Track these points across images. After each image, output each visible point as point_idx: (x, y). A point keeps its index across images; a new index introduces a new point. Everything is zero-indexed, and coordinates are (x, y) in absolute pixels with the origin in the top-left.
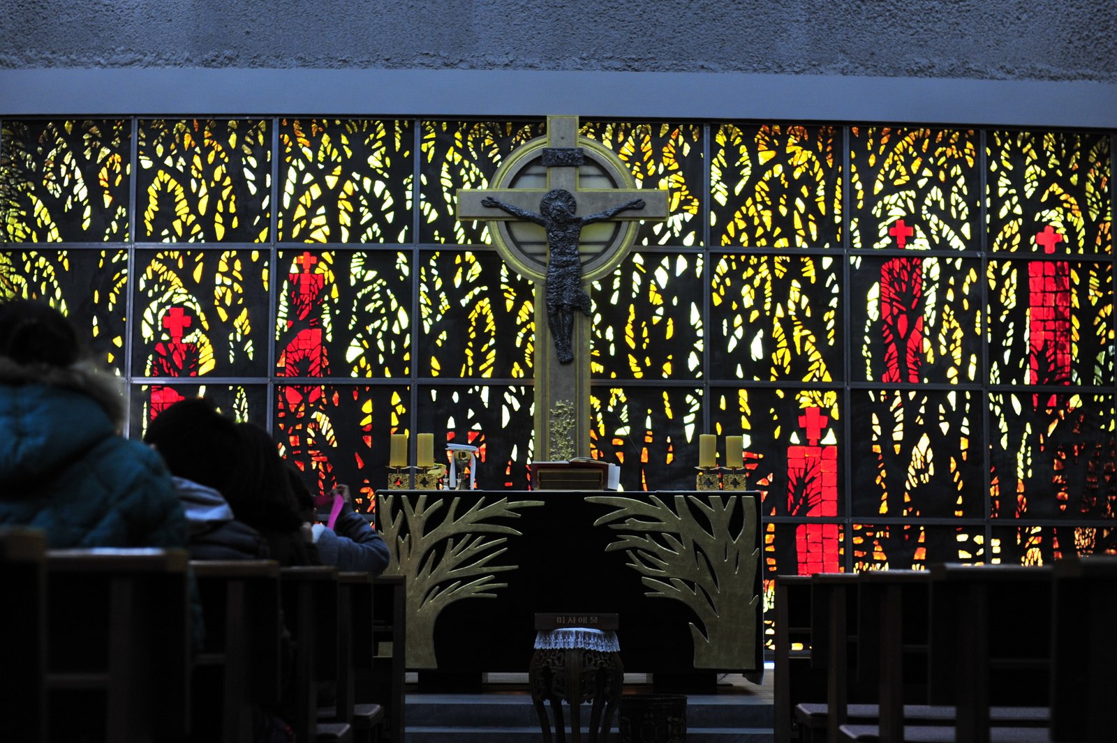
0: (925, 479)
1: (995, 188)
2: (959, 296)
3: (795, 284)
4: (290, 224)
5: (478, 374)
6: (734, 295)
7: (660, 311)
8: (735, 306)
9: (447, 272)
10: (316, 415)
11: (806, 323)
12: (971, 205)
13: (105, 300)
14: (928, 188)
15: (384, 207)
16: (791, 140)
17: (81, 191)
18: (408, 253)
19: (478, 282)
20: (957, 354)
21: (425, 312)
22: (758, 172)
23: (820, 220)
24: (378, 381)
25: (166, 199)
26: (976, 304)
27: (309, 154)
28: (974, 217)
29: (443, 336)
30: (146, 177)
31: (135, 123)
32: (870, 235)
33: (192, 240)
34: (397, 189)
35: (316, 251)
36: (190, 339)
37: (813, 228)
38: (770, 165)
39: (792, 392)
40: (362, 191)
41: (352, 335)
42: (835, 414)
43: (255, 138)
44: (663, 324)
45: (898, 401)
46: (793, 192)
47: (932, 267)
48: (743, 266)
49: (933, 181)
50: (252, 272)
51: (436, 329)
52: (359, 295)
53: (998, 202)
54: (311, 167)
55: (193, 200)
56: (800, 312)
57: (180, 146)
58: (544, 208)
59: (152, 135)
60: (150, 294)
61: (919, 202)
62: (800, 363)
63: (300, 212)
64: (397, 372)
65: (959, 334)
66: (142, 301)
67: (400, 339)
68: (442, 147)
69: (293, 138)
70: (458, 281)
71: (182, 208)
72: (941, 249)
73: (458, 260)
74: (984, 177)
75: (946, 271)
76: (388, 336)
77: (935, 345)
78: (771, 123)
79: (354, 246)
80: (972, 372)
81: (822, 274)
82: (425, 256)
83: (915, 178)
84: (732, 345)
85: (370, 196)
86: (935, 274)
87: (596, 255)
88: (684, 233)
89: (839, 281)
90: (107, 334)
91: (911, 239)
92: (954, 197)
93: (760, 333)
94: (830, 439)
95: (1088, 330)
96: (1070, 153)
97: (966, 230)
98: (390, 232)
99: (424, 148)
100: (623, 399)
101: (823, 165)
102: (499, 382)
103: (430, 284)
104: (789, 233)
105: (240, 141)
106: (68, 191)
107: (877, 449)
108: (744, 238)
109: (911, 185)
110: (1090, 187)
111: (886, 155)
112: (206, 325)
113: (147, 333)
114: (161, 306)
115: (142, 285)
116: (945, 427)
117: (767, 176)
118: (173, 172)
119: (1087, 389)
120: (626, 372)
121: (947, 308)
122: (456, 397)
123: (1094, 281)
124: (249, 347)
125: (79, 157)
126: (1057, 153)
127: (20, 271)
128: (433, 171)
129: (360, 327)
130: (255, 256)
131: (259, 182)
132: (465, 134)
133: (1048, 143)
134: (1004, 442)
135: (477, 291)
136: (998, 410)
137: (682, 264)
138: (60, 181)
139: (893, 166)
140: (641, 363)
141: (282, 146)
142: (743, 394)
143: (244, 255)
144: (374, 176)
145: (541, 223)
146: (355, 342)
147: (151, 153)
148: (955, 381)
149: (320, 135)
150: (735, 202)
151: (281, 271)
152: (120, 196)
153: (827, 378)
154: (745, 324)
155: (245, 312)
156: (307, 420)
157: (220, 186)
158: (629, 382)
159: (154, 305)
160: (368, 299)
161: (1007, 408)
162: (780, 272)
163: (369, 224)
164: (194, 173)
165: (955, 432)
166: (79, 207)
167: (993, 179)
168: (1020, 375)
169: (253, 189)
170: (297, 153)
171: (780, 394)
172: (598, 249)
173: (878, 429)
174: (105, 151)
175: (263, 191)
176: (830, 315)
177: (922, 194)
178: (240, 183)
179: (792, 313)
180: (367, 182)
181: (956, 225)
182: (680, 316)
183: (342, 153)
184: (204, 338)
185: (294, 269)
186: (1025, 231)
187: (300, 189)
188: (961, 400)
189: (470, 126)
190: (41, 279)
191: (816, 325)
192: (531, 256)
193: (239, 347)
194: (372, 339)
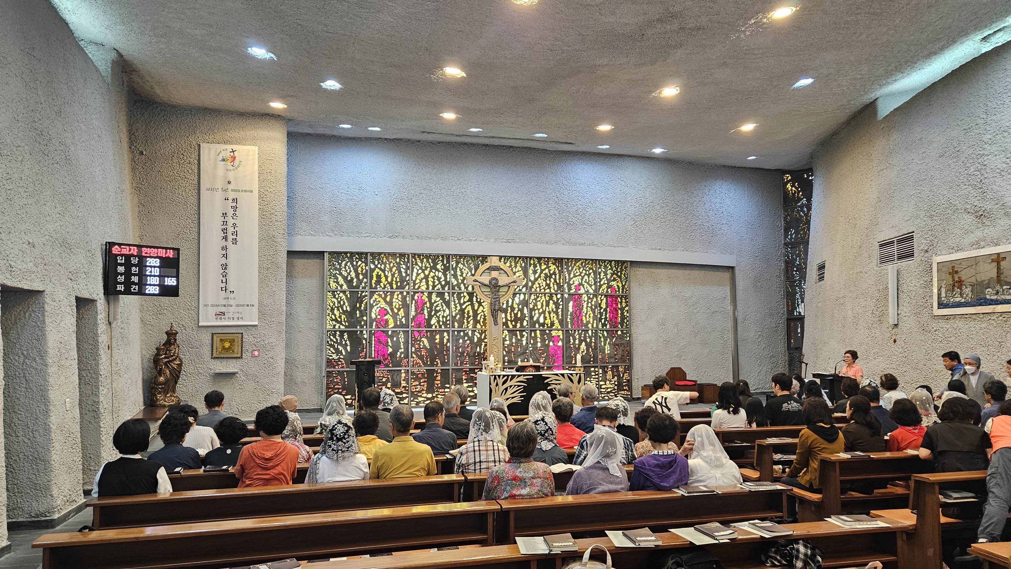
0: (584, 354)
1: (600, 276)
2: (592, 305)
3: (551, 302)
4: (415, 284)
5: (468, 327)
6: (535, 305)
7: (517, 309)
8: (536, 308)
9: (459, 299)
10: (423, 339)
11: (554, 312)
12: (594, 280)
13: (361, 306)
14: (584, 276)
15: (441, 280)
16: (550, 263)
17: (353, 274)
18: (449, 293)
19: (468, 301)
20: (591, 320)
21: (454, 310)
22: (542, 271)
23: (557, 284)
24: (440, 329)
25: (379, 277)
26: (596, 307)
27: (420, 264)
28: (595, 283)
29: (458, 316)
30: (372, 271)
31: (369, 254)
32: (570, 289)
33: (386, 289)
34: (445, 276)
35: (422, 292)
36: (386, 317)
37: (556, 286)
38: (545, 269)
39: (550, 331)
40: (435, 275)
41: (433, 316)
42: (561, 337)
43: (404, 259)
44: (517, 313)
45: (577, 333)
46: (550, 277)
47: (585, 297)
48: (538, 297)
49: (586, 274)
50: (404, 298)
51: (456, 315)
52: (435, 305)
53: (601, 280)
54: (421, 268)
55: (386, 277)
56: (553, 309)
57: (382, 261)
58: (490, 282)
59: (374, 258)
60: (374, 304)
61: (582, 280)
62: (552, 324)
63: (418, 281)
64: (446, 327)
65: (592, 315)
66: (372, 306)
67: (446, 317)
68: (457, 263)
69: (416, 259)
70: (462, 301)
71: (383, 279)
72: (587, 292)
73: (462, 295)
74: (598, 273)
75: (589, 298)
76: (443, 317)
77: (586, 317)
78: (545, 258)
79: (433, 291)
80: (595, 326)
81: (558, 299)
82: (453, 293)
83: (581, 273)
84: (535, 319)
85: (438, 277)
86: (586, 299)
87: (504, 295)
88: (522, 288)
89: (562, 301)
90: (362, 316)
91: (579, 290)
92: (591, 278)
93: (543, 315)
94: (560, 344)
95: (622, 313)
96: (618, 267)
97: (593, 287)
98: (443, 287)
99: (453, 263)
100: (507, 333)
101: (558, 269)
102: (474, 329)
103: (454, 302)
104: (550, 288)
105: (400, 260)
106: (349, 274)
107: (572, 346)
108: (538, 289)
109: (580, 275)
110: (623, 276)
111: (574, 267)
112: (391, 314)
113: (373, 316)
114: (378, 308)
115: (372, 302)
116: (588, 340)
117: (544, 272)
118: (380, 269)
119: (622, 329)
120: (508, 326)
121: (589, 308)
122: (462, 334)
123: (624, 301)
124: (403, 320)
125: (352, 264)
126: (615, 267)
127: (334, 297)
128: (455, 269)
129: (435, 314)
130: (405, 294)
131: (406, 272)
132: (464, 259)
133: (613, 263)
134: (603, 344)
135: (467, 304)
136: (601, 335)
137: (522, 296)
138: (346, 271)
139: (576, 270)
140: (511, 324)
141: (412, 262)
142: (538, 332)
143: (401, 293)
144: (439, 271)
145: (490, 287)
146: (434, 318)
147: (374, 263)
148: (591, 328)
149: (423, 259)
150: (536, 279)
151: (413, 298)
152: (365, 276)
153: (559, 327)
154: (539, 313)
155: (402, 310)
156: (420, 341)
157: (394, 273)
158: (508, 329)
159: (375, 307)
160: (437, 306)
161: (603, 335)
162: (547, 298)
163: (438, 285)
164: (387, 269)
165: (591, 341)
166: (352, 279)
167: (600, 273)
168: (606, 325)
169: (404, 274)
170: (417, 264)
171: (547, 332)
172: (504, 293)
173: (572, 341)
174: (360, 263)
175: (407, 275)
176: (560, 310)
178: (400, 272)
179: (551, 310)
180: (437, 273)
181: (591, 286)
182: (521, 310)
183: (430, 264)
184: (390, 317)
185: (416, 298)
186: (608, 288)
187: (418, 275)
188: (592, 333)
189: (465, 257)
190: (341, 300)
191: (557, 313)
192: (486, 295)
193: (400, 320)
194: (438, 318)
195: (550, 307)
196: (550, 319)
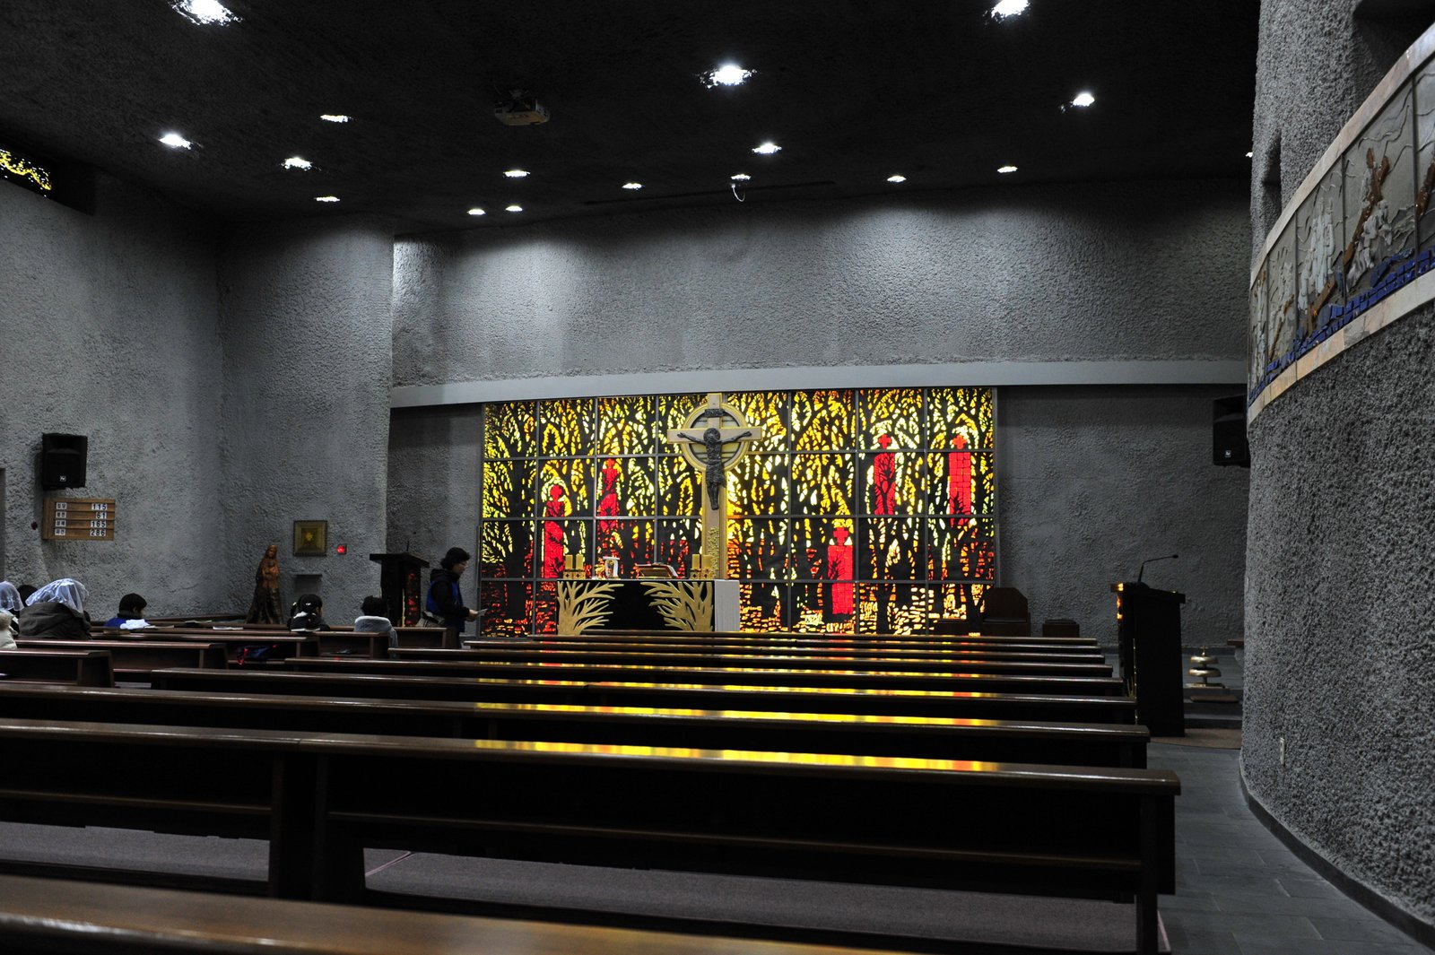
0: (896, 561)
1: (932, 418)
2: (914, 471)
3: (832, 468)
4: (602, 446)
5: (684, 514)
6: (803, 473)
7: (768, 482)
8: (803, 479)
9: (671, 466)
10: (614, 534)
11: (838, 487)
12: (920, 426)
13: (527, 483)
14: (898, 419)
15: (643, 437)
16: (830, 398)
17: (517, 435)
18: (654, 458)
19: (685, 471)
20: (912, 500)
21: (661, 485)
22: (814, 414)
23: (845, 436)
24: (640, 518)
25: (552, 437)
26: (922, 475)
27: (610, 413)
28: (922, 431)
29: (669, 496)
30: (543, 427)
31: (539, 403)
32: (869, 442)
33: (562, 455)
34: (649, 429)
35: (614, 459)
36: (561, 500)
37: (841, 440)
38: (820, 411)
39: (830, 520)
40: (633, 430)
41: (629, 497)
42: (851, 530)
43: (588, 408)
44: (769, 489)
45: (882, 523)
46: (831, 423)
47: (900, 457)
48: (808, 459)
49: (901, 415)
50: (587, 469)
51: (666, 493)
52: (632, 478)
53: (933, 425)
54: (612, 420)
55: (562, 437)
56: (834, 482)
57: (557, 413)
58: (705, 437)
59: (546, 408)
60: (545, 480)
61: (893, 426)
62: (835, 506)
63: (607, 441)
64: (649, 513)
65: (913, 490)
66: (542, 483)
67: (650, 498)
68: (669, 407)
69: (604, 407)
70: (675, 471)
71: (558, 441)
72: (904, 448)
73: (676, 461)
74: (926, 412)
75: (908, 459)
76: (645, 497)
77: (901, 495)
78: (820, 390)
79: (630, 456)
80: (920, 509)
81: (845, 463)
82: (661, 459)
83: (891, 414)
84: (802, 498)
85: (637, 433)
86: (902, 461)
87: (730, 458)
88: (779, 445)
89: (854, 465)
90: (528, 498)
91: (889, 444)
92: (911, 423)
93: (816, 492)
94: (849, 542)
95: (980, 487)
96: (971, 398)
97: (917, 439)
98: (645, 449)
99: (660, 409)
100: (751, 524)
101: (846, 409)
102: (694, 517)
103: (663, 472)
104: (829, 443)
105: (582, 409)
106: (512, 434)
107: (872, 547)
108: (808, 446)
109: (889, 417)
110: (981, 415)
111: (877, 403)
112: (568, 493)
113: (544, 498)
114: (550, 485)
115: (542, 476)
116: (906, 536)
117: (819, 416)
118: (554, 424)
119: (979, 516)
120: (752, 512)
121: (907, 477)
122: (674, 525)
123: (983, 462)
124: (586, 503)
125: (516, 419)
126: (965, 401)
127: (493, 471)
128: (664, 419)
129: (633, 493)
130: (588, 461)
131: (590, 428)
132: (679, 401)
133: (960, 394)
134: (936, 543)
135: (684, 475)
136: (933, 527)
137: (778, 460)
138: (509, 430)
139: (881, 408)
140: (759, 508)
141: (599, 411)
142: (807, 522)
143: (583, 461)
144: (638, 423)
145: (704, 444)
146: (630, 500)
147: (545, 416)
148: (911, 513)
149: (615, 405)
150: (804, 429)
151: (599, 468)
152: (533, 436)
153: (848, 513)
154: (809, 488)
155: (584, 487)
157: (573, 430)
158: (753, 516)
159: (546, 485)
160: (636, 480)
161: (937, 525)
162: (825, 462)
163: (636, 445)
164: (562, 424)
165: (911, 539)
166: (516, 441)
167: (931, 413)
168: (944, 509)
169: (587, 431)
170: (606, 414)
171: (825, 521)
172: (731, 455)
173: (872, 537)
174: (526, 416)
175: (592, 431)
176: (849, 483)
177: (895, 422)
178: (581, 428)
179: (831, 482)
180: (635, 426)
181: (912, 436)
182: (777, 484)
183: (625, 413)
184: (567, 500)
185: (604, 467)
186: (948, 438)
187: (607, 430)
188: (914, 523)
189: (681, 397)
190: (502, 474)
191: (842, 487)
192: (701, 460)
193: (582, 503)
194: (638, 498)
195: (830, 478)
196: (830, 498)
